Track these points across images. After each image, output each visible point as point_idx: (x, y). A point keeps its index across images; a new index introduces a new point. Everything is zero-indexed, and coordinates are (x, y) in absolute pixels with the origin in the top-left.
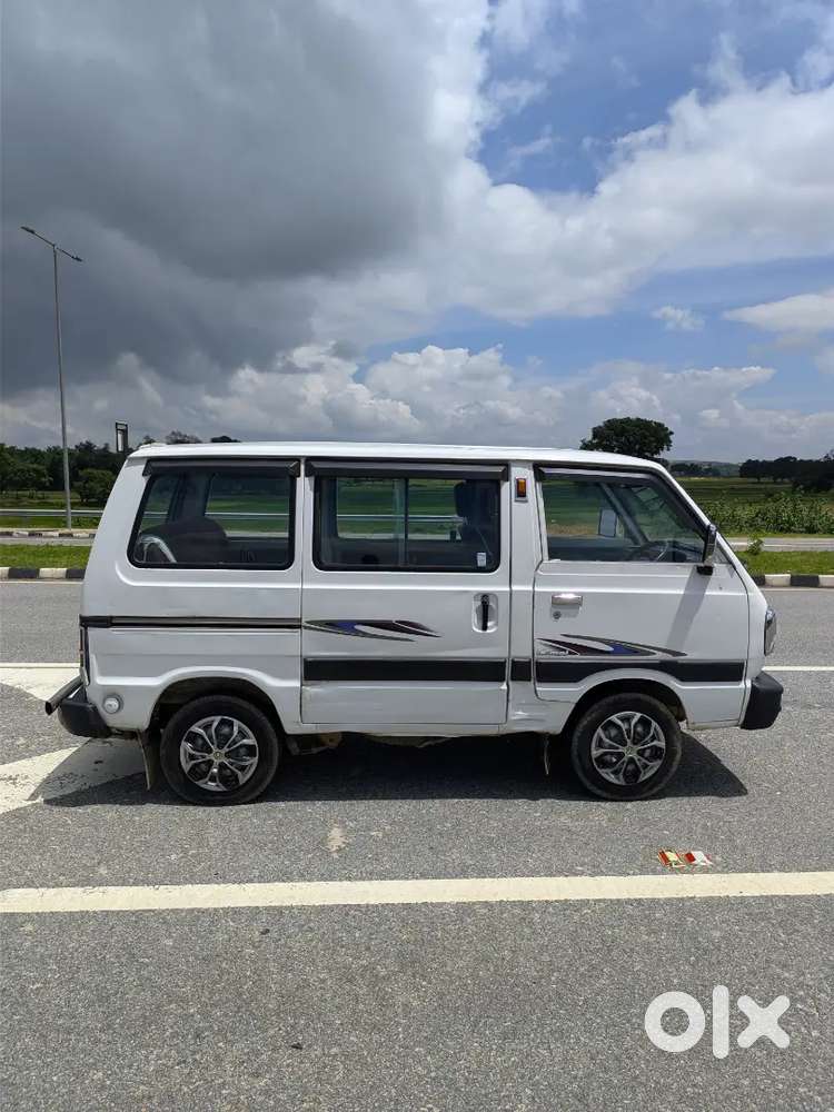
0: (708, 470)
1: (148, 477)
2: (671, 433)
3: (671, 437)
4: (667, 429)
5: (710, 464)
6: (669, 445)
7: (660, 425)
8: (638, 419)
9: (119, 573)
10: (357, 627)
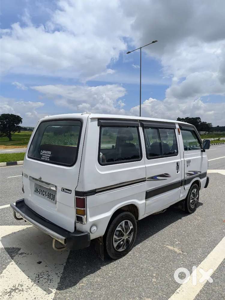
0: (29, 129)
1: (100, 126)
2: (22, 119)
3: (22, 120)
4: (21, 117)
5: (29, 127)
6: (21, 122)
7: (18, 116)
8: (12, 114)
9: (97, 169)
10: (157, 178)
